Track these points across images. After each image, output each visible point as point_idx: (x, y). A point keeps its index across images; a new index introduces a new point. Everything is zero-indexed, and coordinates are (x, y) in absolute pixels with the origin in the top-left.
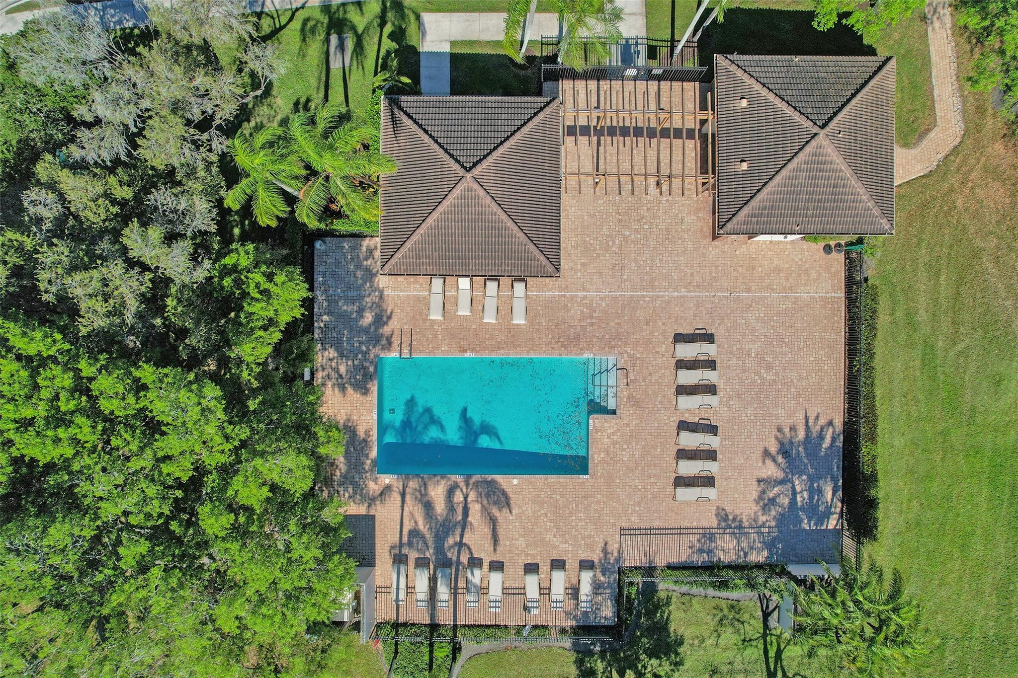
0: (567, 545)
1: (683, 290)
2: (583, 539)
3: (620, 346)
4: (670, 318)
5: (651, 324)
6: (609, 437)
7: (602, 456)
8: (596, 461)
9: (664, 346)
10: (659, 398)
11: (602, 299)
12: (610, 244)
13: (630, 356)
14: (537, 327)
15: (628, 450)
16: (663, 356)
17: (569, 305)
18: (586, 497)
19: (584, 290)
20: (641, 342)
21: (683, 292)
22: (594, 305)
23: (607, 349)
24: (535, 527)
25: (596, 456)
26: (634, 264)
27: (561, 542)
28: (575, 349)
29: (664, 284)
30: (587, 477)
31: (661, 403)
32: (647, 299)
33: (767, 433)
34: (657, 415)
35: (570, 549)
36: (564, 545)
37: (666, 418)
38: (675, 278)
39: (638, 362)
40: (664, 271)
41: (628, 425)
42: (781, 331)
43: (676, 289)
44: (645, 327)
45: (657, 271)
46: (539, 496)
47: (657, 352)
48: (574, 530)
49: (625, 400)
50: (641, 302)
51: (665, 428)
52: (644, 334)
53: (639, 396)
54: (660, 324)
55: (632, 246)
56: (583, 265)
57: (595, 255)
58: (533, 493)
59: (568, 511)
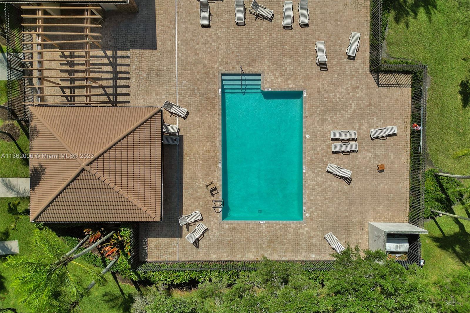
0: (353, 104)
1: (174, 31)
2: (349, 94)
3: (214, 72)
4: (194, 40)
5: (198, 52)
6: (277, 79)
7: (290, 82)
8: (294, 86)
9: (213, 44)
10: (250, 46)
11: (181, 83)
12: (142, 77)
13: (221, 65)
14: (201, 123)
15: (286, 66)
16: (220, 44)
17: (185, 103)
18: (319, 92)
19: (174, 94)
20: (211, 58)
22: (185, 88)
23: (215, 80)
24: (340, 124)
25: (290, 86)
26: (156, 63)
27: (351, 108)
28: (215, 99)
29: (169, 44)
30: (305, 92)
31: (253, 46)
32: (180, 54)
34: (262, 48)
35: (355, 102)
36: (353, 106)
37: (264, 43)
38: (165, 36)
39: (224, 60)
41: (269, 67)
43: (173, 36)
44: (200, 56)
46: (318, 122)
47: (218, 48)
48: (343, 100)
49: (251, 68)
50: (182, 58)
51: (270, 43)
52: (205, 56)
53: (248, 60)
54: (198, 46)
55: (143, 64)
56: (157, 95)
57: (150, 87)
58: (316, 125)
59: (329, 104)
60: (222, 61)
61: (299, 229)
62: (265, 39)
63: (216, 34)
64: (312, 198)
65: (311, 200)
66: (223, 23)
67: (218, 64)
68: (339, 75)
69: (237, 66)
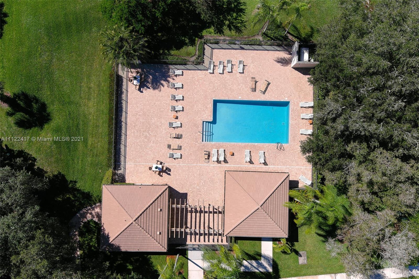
3: (201, 146)
6: (206, 113)
7: (208, 106)
8: (210, 104)
9: (185, 146)
12: (204, 183)
13: (197, 142)
15: (199, 108)
18: (214, 91)
20: (193, 147)
23: (206, 145)
24: (233, 81)
25: (210, 106)
26: (195, 175)
28: (217, 145)
30: (214, 99)
31: (186, 125)
34: (188, 120)
37: (185, 119)
38: (180, 171)
39: (194, 140)
40: (184, 173)
41: (199, 117)
42: (141, 150)
43: (180, 166)
44: (192, 152)
45: (187, 173)
47: (187, 143)
48: (219, 79)
49: (200, 126)
50: (193, 162)
51: (185, 116)
53: (195, 127)
54: (186, 154)
55: (196, 182)
56: (214, 176)
57: (210, 179)
58: (233, 93)
59: (221, 86)
61: (294, 104)
64: (277, 96)
67: (197, 143)
68: (204, 81)
69: (198, 134)
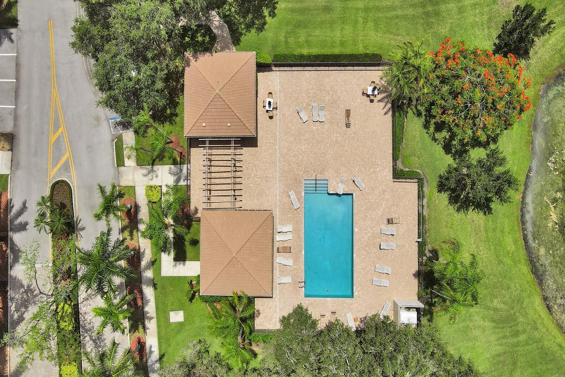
0: (383, 204)
2: (381, 196)
3: (299, 178)
4: (288, 154)
5: (290, 163)
7: (345, 187)
10: (321, 159)
11: (280, 187)
12: (257, 183)
14: (292, 219)
15: (343, 174)
16: (303, 157)
17: (283, 203)
19: (276, 196)
20: (298, 168)
21: (277, 147)
22: (283, 191)
23: (301, 185)
24: (376, 220)
25: (346, 190)
26: (266, 171)
27: (382, 207)
28: (301, 200)
29: (274, 157)
30: (354, 194)
31: (323, 158)
32: (280, 165)
33: (336, 105)
34: (328, 160)
35: (385, 202)
36: (383, 205)
37: (329, 155)
38: (271, 151)
39: (306, 169)
40: (268, 157)
41: (332, 174)
42: (293, 99)
43: (276, 150)
44: (292, 166)
45: (268, 160)
46: (362, 218)
47: (302, 160)
48: (377, 201)
49: (322, 176)
50: (281, 168)
51: (333, 156)
52: (294, 166)
53: (320, 169)
54: (290, 158)
55: (258, 172)
56: (266, 196)
57: (262, 191)
58: (361, 221)
59: (369, 204)
60: (305, 170)
61: (351, 305)
62: (330, 152)
63: (301, 149)
64: (359, 280)
65: (359, 281)
66: (305, 140)
67: (302, 172)
68: (375, 181)
69: (313, 174)
